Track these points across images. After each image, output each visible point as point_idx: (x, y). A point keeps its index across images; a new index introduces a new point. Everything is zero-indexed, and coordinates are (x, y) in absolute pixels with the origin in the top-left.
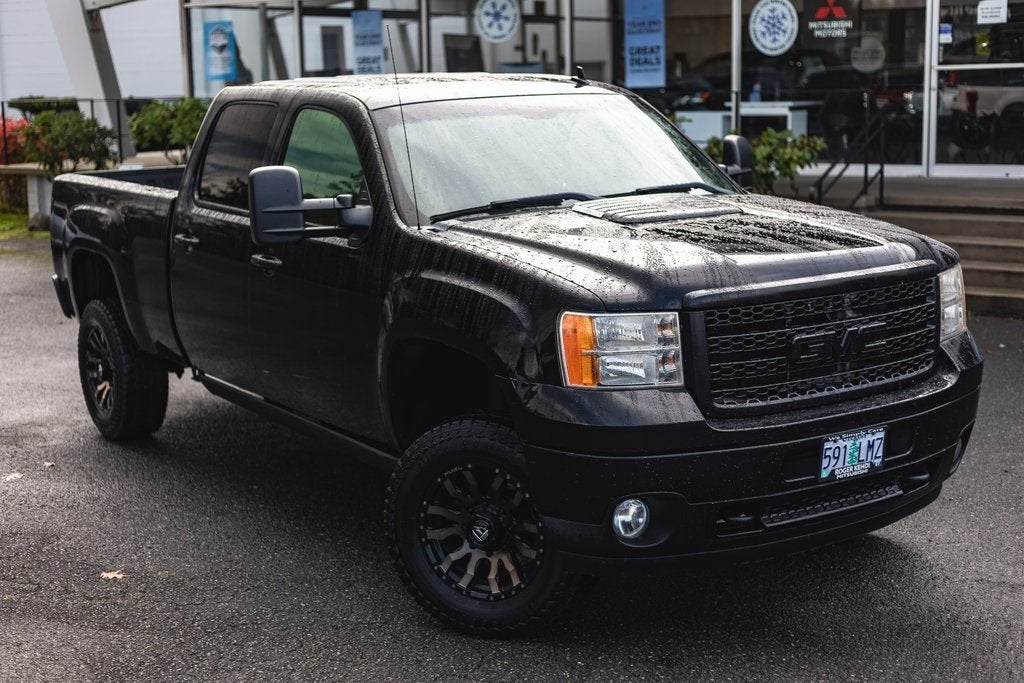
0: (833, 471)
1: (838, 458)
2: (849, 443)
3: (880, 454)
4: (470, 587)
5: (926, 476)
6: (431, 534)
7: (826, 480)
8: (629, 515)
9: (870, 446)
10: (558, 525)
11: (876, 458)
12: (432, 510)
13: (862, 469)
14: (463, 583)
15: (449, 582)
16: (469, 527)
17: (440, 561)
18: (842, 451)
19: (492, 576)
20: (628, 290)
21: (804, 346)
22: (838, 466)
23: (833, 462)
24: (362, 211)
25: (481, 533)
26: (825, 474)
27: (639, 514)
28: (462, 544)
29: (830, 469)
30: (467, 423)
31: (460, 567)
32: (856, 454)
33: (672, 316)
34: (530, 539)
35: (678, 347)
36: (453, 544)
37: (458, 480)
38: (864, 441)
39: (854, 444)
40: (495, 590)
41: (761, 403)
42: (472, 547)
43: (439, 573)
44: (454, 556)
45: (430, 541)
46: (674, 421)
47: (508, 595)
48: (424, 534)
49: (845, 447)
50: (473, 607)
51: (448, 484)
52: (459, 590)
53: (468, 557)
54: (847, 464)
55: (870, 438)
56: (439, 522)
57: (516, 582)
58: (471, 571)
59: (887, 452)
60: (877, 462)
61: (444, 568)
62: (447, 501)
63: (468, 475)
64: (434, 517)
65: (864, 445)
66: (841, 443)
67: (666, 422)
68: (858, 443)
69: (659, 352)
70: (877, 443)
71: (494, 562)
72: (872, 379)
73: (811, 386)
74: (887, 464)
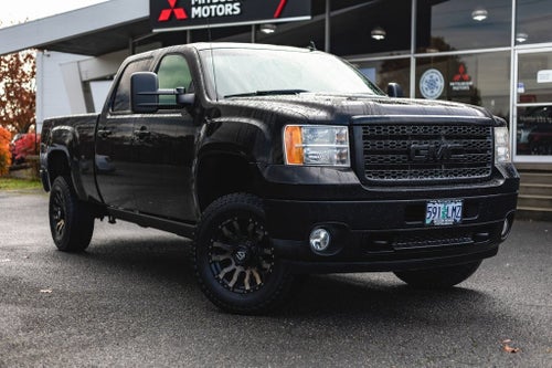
0: (433, 221)
1: (435, 214)
2: (442, 206)
3: (459, 215)
4: (234, 286)
5: (487, 234)
6: (214, 258)
7: (429, 225)
8: (319, 238)
9: (454, 210)
10: (280, 243)
11: (457, 217)
12: (215, 244)
13: (449, 222)
14: (231, 285)
15: (223, 284)
16: (235, 252)
17: (219, 273)
18: (438, 210)
19: (246, 280)
20: (322, 114)
22: (435, 218)
23: (433, 215)
24: (189, 97)
25: (241, 255)
26: (428, 222)
27: (325, 239)
28: (231, 263)
29: (431, 219)
30: (235, 195)
31: (229, 276)
32: (446, 213)
34: (268, 258)
35: (348, 146)
36: (226, 263)
37: (230, 226)
38: (451, 206)
39: (444, 207)
40: (248, 287)
41: (392, 180)
42: (237, 265)
43: (218, 279)
44: (226, 270)
45: (214, 262)
46: (343, 182)
47: (255, 290)
48: (210, 258)
49: (440, 208)
50: (235, 297)
51: (224, 229)
52: (228, 288)
53: (234, 270)
54: (440, 218)
55: (453, 204)
56: (220, 251)
57: (259, 282)
58: (235, 278)
59: (464, 214)
60: (458, 219)
61: (221, 276)
62: (225, 240)
63: (235, 223)
64: (218, 248)
65: (450, 208)
66: (437, 205)
67: (338, 182)
68: (447, 206)
69: (338, 148)
70: (457, 209)
71: (248, 273)
72: (456, 175)
73: (421, 174)
74: (464, 222)
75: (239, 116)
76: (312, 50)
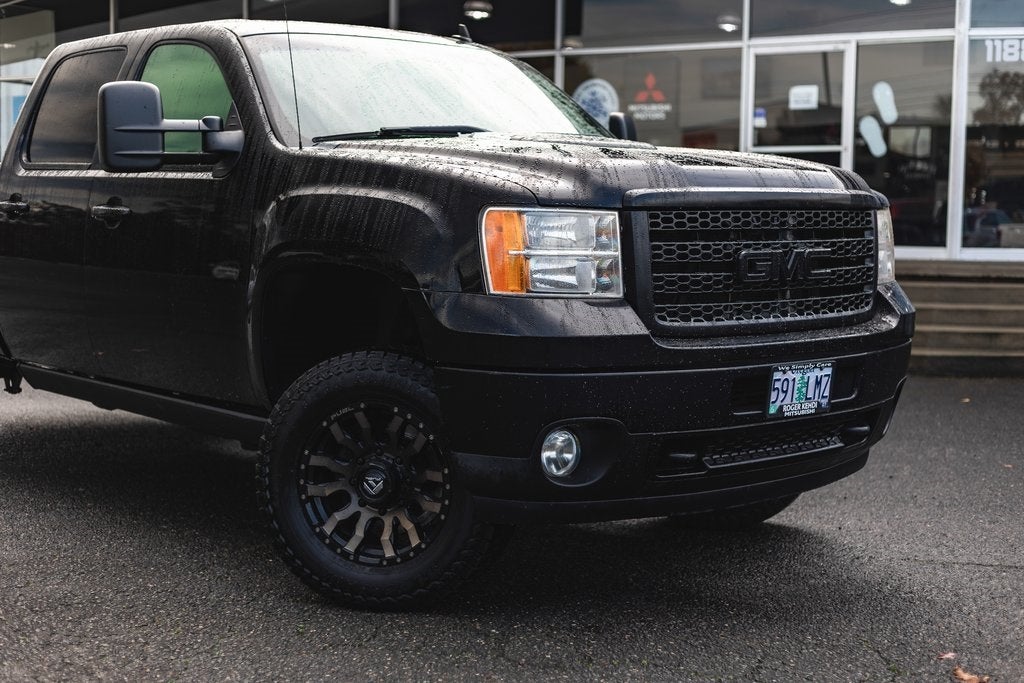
0: (781, 407)
1: (786, 392)
2: (798, 376)
3: (827, 394)
4: (358, 551)
5: (866, 428)
6: (312, 490)
7: (775, 417)
8: (558, 451)
9: (818, 383)
10: (473, 462)
11: (823, 397)
12: (315, 461)
13: (809, 408)
14: (351, 547)
15: (333, 546)
16: (358, 482)
17: (322, 523)
18: (791, 384)
19: (386, 536)
20: (564, 186)
21: (751, 262)
22: (785, 402)
23: (782, 396)
24: (232, 137)
25: (375, 484)
26: (772, 410)
27: (567, 447)
28: (349, 500)
29: (778, 404)
30: (360, 355)
31: (346, 528)
32: (804, 390)
33: (611, 218)
34: (430, 488)
35: (618, 253)
36: (337, 502)
37: (348, 423)
38: (812, 376)
39: (802, 378)
40: (389, 553)
41: (706, 324)
42: (362, 504)
43: (322, 536)
44: (339, 516)
45: (311, 499)
46: (616, 333)
47: (405, 558)
48: (304, 489)
49: (794, 380)
50: (362, 574)
51: (335, 429)
52: (345, 555)
53: (356, 517)
54: (794, 401)
55: (818, 373)
56: (323, 475)
57: (415, 541)
58: (360, 533)
59: (835, 392)
60: (824, 402)
61: (328, 529)
62: (333, 449)
63: (360, 416)
64: (318, 469)
65: (812, 381)
66: (790, 375)
67: (607, 334)
68: (806, 377)
69: (597, 258)
70: (825, 380)
71: (388, 521)
72: (817, 312)
73: (758, 311)
74: (833, 407)
75: (366, 183)
76: (463, 41)
